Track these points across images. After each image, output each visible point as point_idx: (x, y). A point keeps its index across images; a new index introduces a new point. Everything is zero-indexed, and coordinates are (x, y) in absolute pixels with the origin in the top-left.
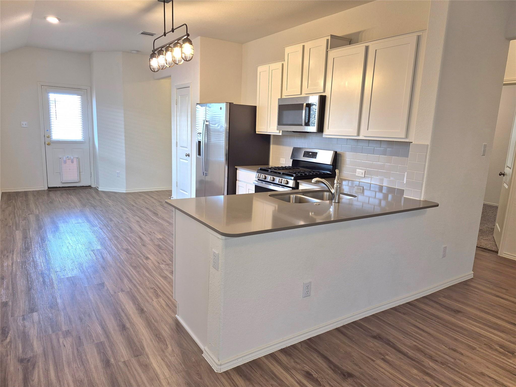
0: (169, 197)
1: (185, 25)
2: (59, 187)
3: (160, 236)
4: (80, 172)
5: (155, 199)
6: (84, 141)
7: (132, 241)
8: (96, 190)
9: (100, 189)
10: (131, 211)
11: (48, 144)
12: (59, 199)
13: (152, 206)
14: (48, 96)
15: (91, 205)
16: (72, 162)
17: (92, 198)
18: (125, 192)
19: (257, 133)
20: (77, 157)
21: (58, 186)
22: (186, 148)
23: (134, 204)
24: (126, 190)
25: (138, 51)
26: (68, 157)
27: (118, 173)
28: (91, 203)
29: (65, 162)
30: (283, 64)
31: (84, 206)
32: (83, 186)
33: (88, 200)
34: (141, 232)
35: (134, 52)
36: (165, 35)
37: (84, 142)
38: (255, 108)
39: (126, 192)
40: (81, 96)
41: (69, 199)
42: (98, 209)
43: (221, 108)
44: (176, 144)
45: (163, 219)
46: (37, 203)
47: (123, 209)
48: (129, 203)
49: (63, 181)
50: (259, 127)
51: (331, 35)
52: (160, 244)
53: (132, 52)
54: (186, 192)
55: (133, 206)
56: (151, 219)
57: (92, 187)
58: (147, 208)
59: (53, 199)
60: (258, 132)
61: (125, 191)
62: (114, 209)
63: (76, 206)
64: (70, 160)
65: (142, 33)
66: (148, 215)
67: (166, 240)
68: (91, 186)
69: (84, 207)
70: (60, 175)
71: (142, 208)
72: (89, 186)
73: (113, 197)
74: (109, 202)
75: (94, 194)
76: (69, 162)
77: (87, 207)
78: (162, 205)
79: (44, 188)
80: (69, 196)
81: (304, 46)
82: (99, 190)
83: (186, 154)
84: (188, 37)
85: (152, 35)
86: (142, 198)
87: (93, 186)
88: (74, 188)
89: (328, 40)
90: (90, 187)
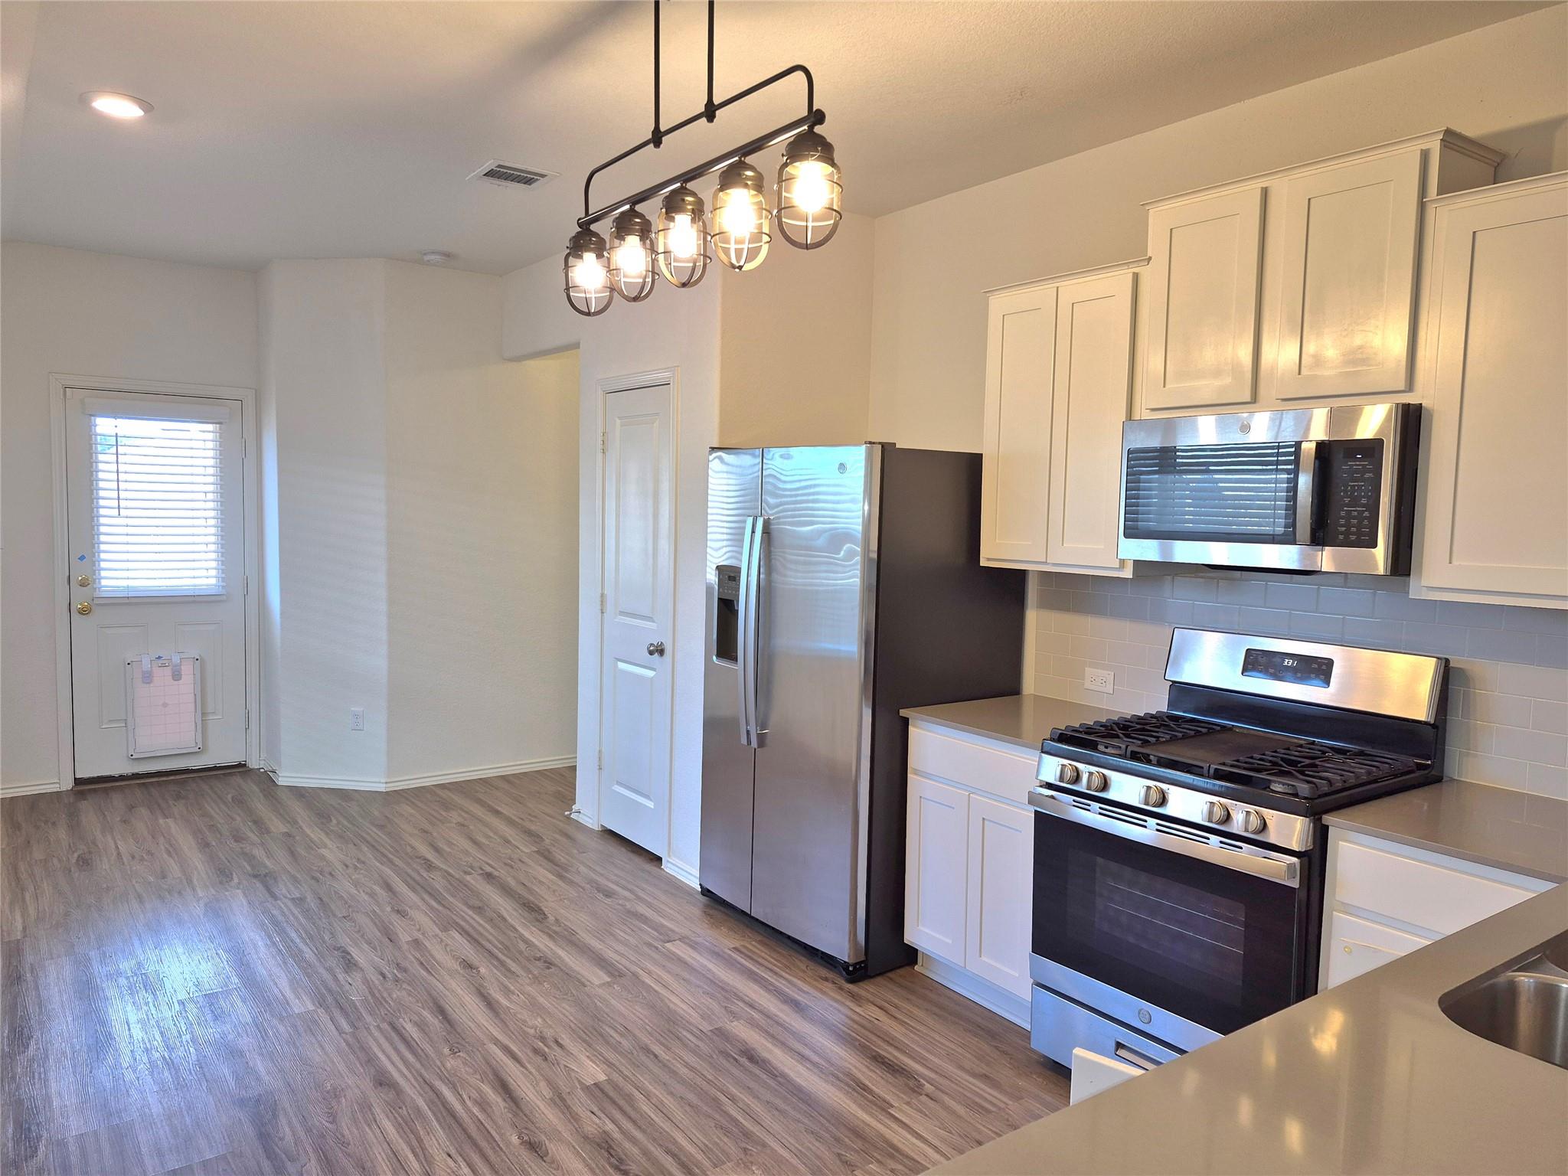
0: (566, 813)
1: (800, 75)
2: (122, 778)
3: (594, 1072)
4: (203, 714)
5: (510, 822)
6: (224, 592)
7: (464, 1115)
8: (266, 780)
9: (285, 778)
10: (426, 897)
11: (84, 612)
12: (116, 843)
13: (506, 864)
14: (90, 426)
15: (253, 867)
16: (177, 676)
17: (254, 827)
18: (382, 788)
19: (983, 563)
20: (198, 657)
21: (115, 773)
22: (650, 619)
23: (430, 855)
24: (386, 783)
25: (447, 255)
26: (159, 658)
27: (356, 716)
28: (250, 858)
29: (148, 678)
30: (1137, 274)
31: (223, 875)
32: (215, 768)
33: (236, 841)
34: (496, 1042)
35: (432, 257)
36: (657, 138)
37: (225, 597)
38: (973, 464)
39: (388, 790)
40: (218, 425)
41: (161, 840)
42: (284, 891)
43: (842, 467)
44: (599, 603)
45: (571, 940)
46: (22, 867)
47: (388, 887)
48: (409, 849)
49: (137, 750)
50: (997, 541)
51: (1448, 132)
52: (607, 1128)
53: (426, 258)
54: (647, 797)
55: (429, 866)
56: (522, 946)
57: (251, 769)
58: (489, 877)
59: (94, 843)
60: (989, 560)
61: (384, 785)
62: (353, 891)
63: (190, 881)
64: (168, 671)
65: (490, 174)
66: (504, 919)
67: (629, 1099)
68: (245, 765)
69: (221, 883)
70: (127, 730)
71: (468, 878)
72: (240, 765)
73: (341, 819)
74: (326, 846)
75: (260, 806)
76: (162, 676)
77: (236, 880)
78: (546, 853)
79: (58, 785)
80: (161, 821)
81: (1265, 192)
82: (282, 781)
83: (651, 645)
84: (818, 129)
85: (528, 181)
86: (455, 817)
87: (253, 764)
88: (178, 777)
89: (1425, 155)
90: (240, 768)
